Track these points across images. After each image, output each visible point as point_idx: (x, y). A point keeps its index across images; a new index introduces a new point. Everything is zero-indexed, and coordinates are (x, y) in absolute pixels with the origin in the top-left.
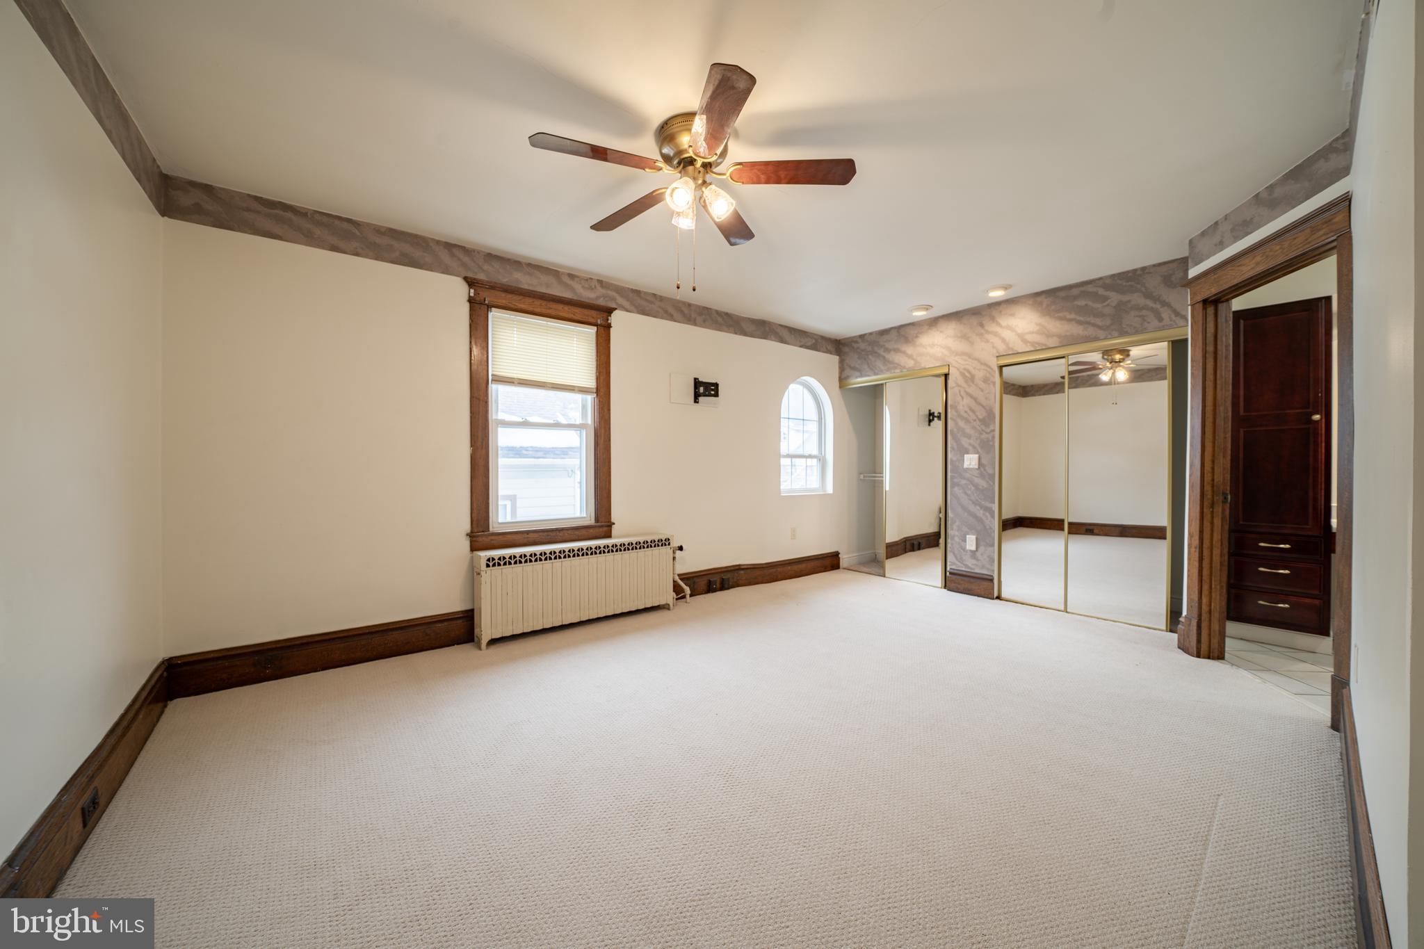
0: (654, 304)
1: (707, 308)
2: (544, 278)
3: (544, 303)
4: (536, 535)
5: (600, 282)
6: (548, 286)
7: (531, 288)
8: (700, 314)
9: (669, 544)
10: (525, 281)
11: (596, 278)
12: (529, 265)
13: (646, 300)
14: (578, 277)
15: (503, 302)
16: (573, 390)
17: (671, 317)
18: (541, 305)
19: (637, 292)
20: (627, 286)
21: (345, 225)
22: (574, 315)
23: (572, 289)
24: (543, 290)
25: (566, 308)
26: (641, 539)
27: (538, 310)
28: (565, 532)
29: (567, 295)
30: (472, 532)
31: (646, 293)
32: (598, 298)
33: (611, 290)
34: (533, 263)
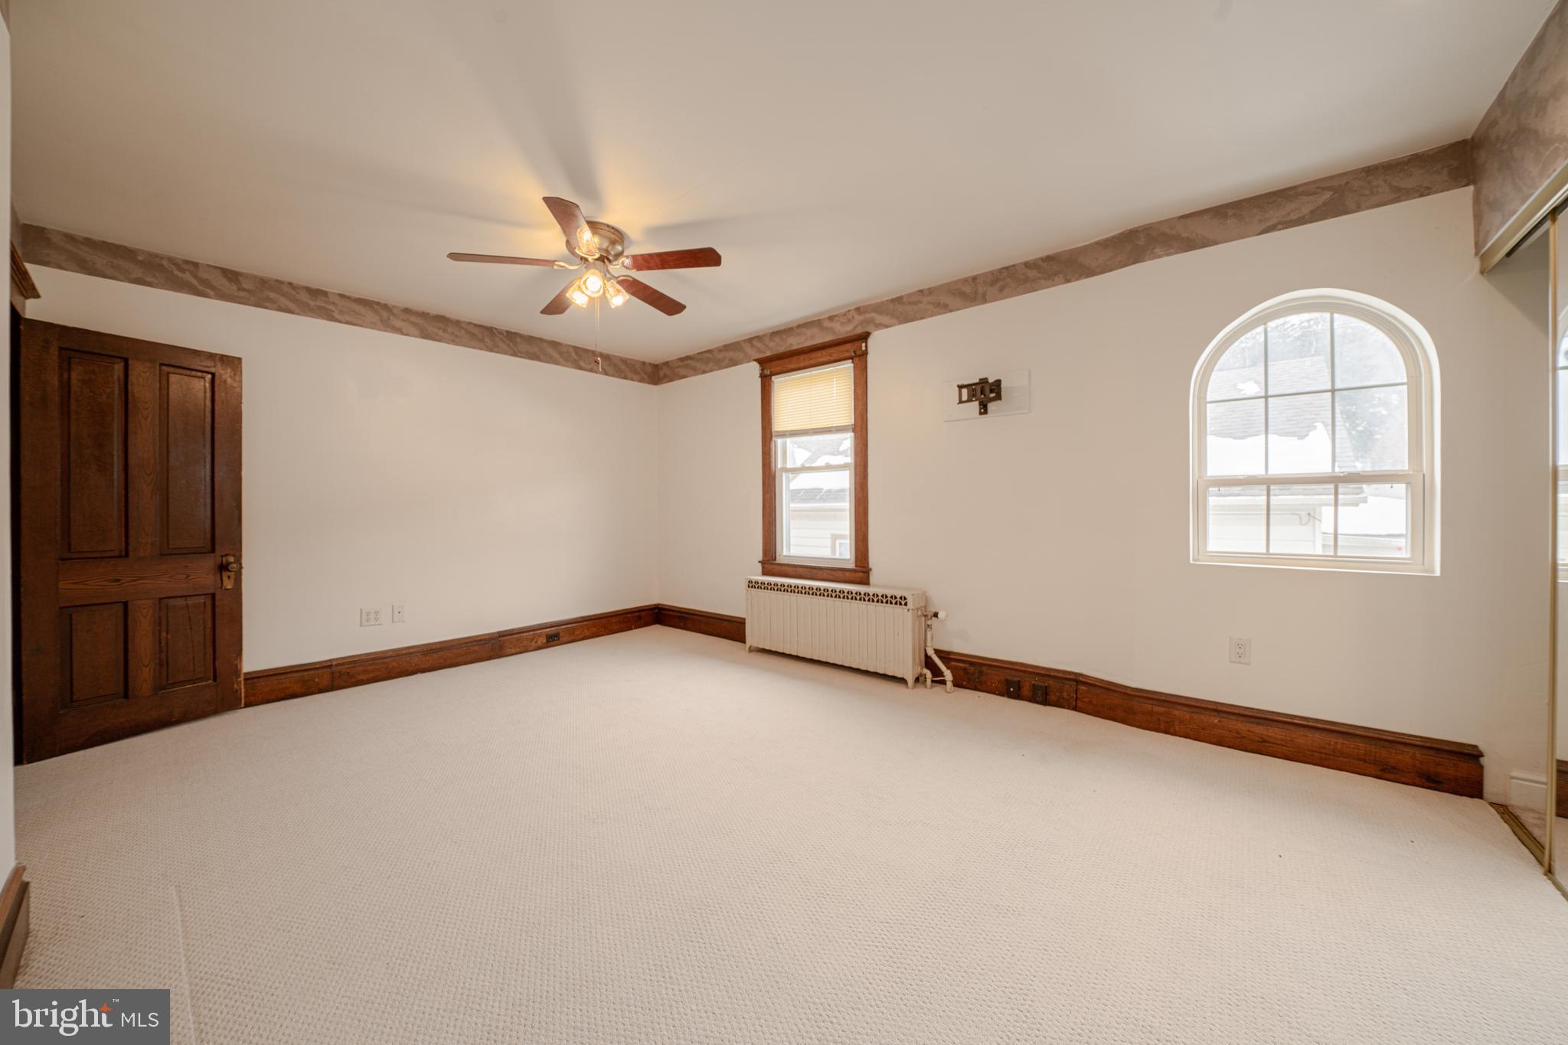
0: (921, 303)
1: (1007, 268)
2: (809, 332)
3: (805, 356)
4: (801, 570)
5: (858, 310)
6: (812, 338)
7: (800, 346)
8: (993, 283)
9: (906, 604)
10: (796, 343)
11: (853, 308)
12: (799, 326)
13: (910, 303)
14: (836, 316)
15: (778, 369)
16: (830, 431)
17: (945, 308)
18: (805, 359)
19: (899, 300)
20: (885, 299)
21: (706, 355)
22: (831, 356)
23: (831, 330)
24: (809, 343)
25: (824, 352)
26: (889, 593)
27: (802, 365)
28: (825, 571)
29: (827, 338)
30: (763, 560)
31: (910, 295)
32: (855, 328)
33: (869, 313)
34: (801, 323)
